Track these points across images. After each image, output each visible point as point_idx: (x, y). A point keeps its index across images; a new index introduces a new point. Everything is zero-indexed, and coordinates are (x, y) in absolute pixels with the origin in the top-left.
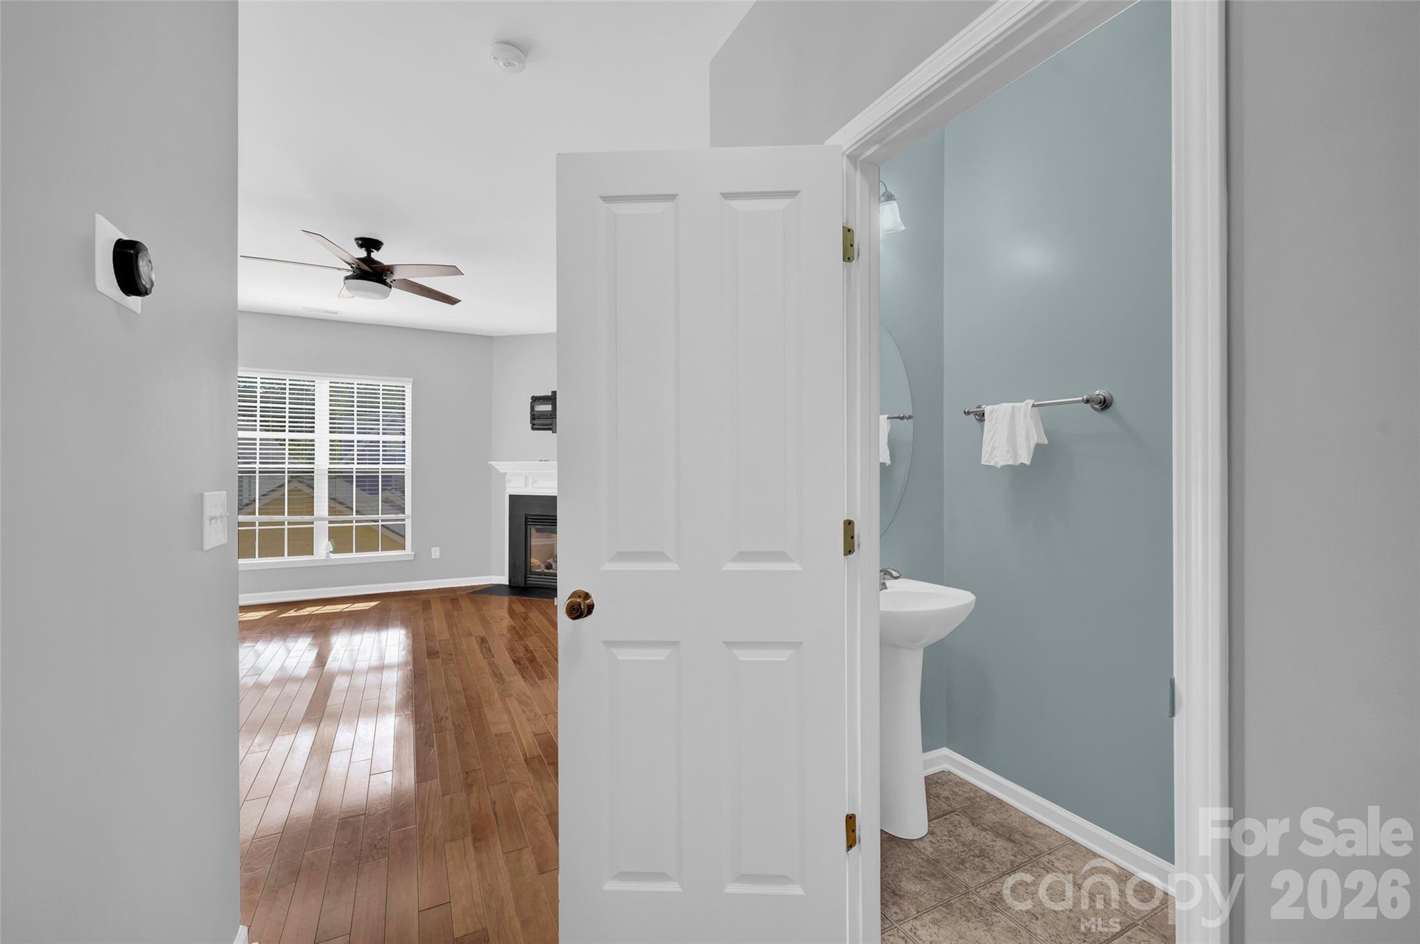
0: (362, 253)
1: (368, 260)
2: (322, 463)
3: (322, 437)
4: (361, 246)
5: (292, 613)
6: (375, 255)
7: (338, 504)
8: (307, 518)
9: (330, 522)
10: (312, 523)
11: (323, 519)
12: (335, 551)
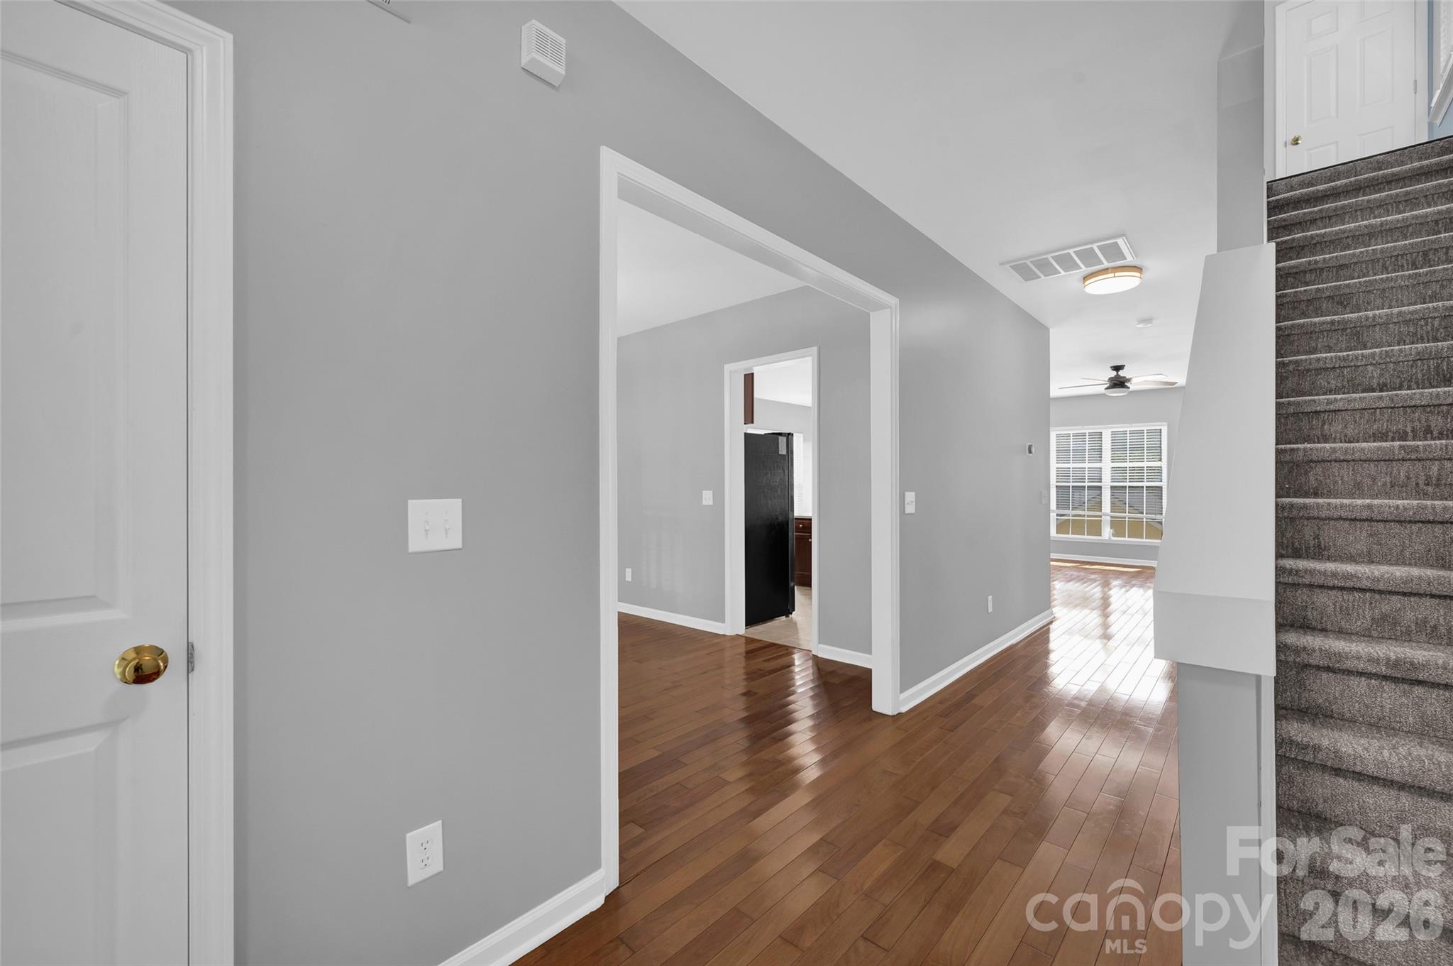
0: (1114, 374)
1: (1118, 376)
2: (1107, 482)
3: (1107, 465)
4: (1114, 370)
5: (1087, 567)
6: (1121, 373)
7: (1117, 505)
8: (1098, 513)
9: (1112, 517)
10: (1101, 517)
11: (1108, 515)
12: (1114, 535)
